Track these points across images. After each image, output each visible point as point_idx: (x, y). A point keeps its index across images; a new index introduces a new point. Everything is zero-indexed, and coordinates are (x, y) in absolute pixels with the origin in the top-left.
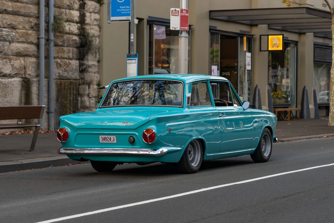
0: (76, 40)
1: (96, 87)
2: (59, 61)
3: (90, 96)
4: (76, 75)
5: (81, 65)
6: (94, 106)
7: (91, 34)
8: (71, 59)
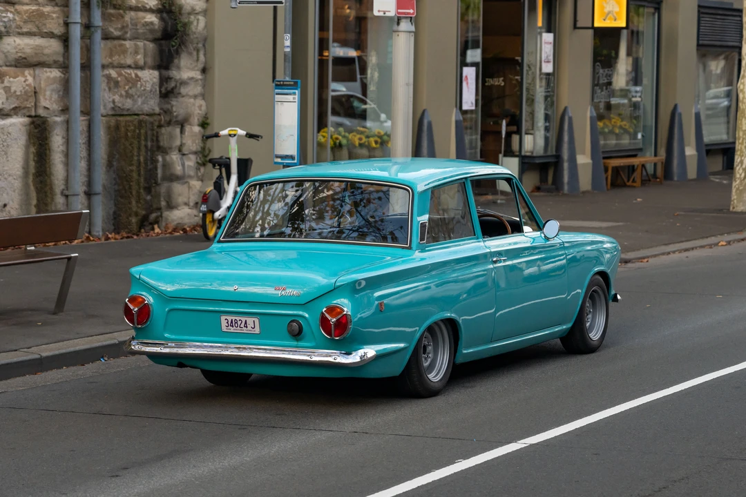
0: (152, 23)
1: (197, 129)
2: (113, 73)
3: (185, 150)
4: (153, 105)
5: (164, 80)
6: (192, 173)
7: (187, 8)
8: (142, 68)
